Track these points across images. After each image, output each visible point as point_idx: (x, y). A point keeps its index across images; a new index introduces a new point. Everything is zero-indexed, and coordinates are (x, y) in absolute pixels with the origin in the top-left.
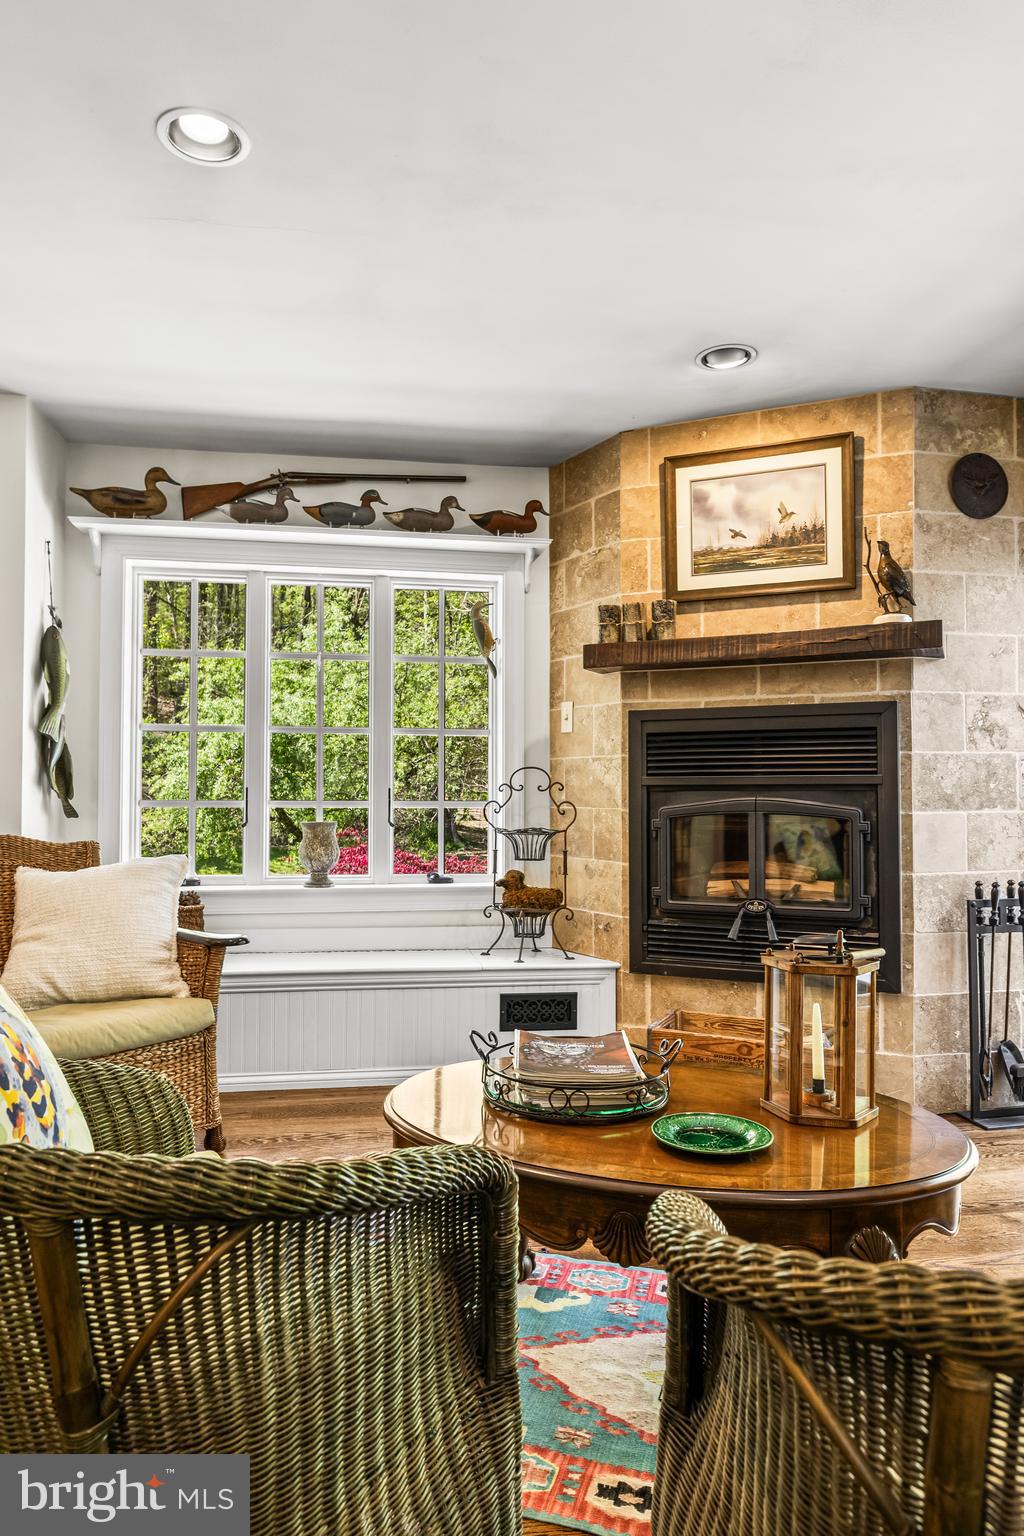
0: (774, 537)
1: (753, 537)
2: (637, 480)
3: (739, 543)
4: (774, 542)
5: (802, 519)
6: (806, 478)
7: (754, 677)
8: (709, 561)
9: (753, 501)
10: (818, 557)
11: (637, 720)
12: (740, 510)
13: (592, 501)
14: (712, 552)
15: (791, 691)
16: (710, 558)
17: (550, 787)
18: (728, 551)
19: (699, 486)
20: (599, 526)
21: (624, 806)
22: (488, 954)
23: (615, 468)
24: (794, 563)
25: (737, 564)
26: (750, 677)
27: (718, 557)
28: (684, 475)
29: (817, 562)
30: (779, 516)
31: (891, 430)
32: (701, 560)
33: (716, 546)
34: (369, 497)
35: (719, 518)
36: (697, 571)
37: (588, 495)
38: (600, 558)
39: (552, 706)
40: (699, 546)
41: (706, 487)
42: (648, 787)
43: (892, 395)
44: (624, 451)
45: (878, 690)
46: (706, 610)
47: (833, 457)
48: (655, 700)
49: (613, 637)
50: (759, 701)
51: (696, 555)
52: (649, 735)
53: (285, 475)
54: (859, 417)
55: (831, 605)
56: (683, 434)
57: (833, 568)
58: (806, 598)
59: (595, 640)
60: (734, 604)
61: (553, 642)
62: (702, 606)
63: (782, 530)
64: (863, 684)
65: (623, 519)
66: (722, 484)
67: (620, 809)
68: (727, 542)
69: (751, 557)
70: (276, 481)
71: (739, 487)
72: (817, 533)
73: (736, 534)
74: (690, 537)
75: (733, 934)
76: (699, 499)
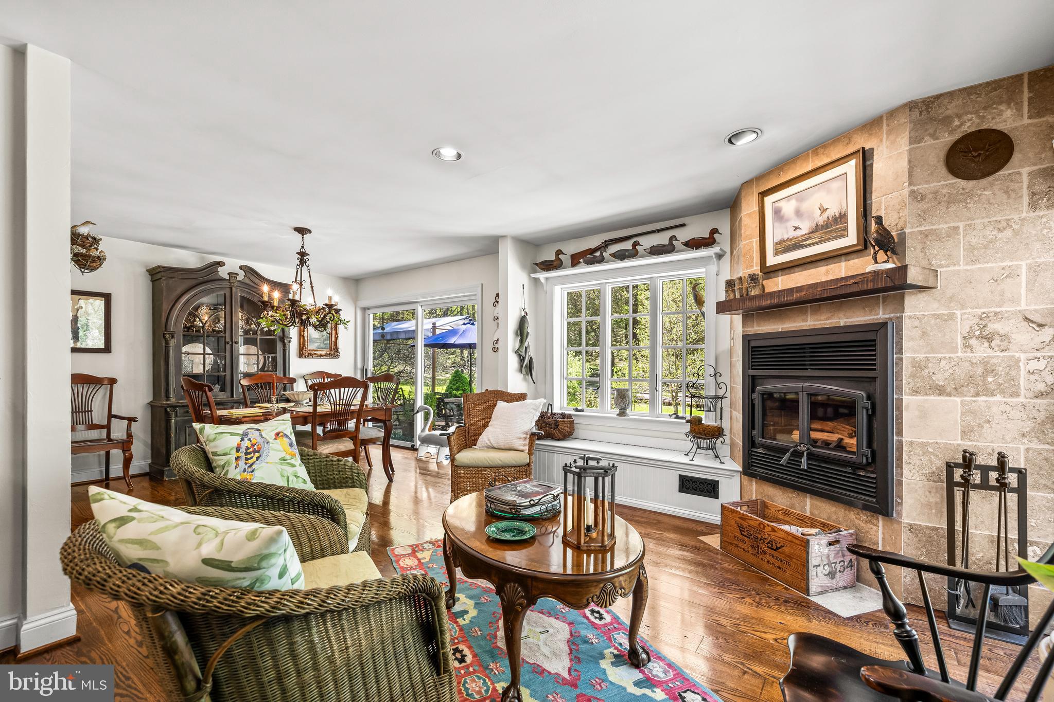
0: (817, 225)
1: (805, 227)
2: (749, 208)
3: (799, 233)
4: (817, 228)
5: (833, 211)
6: (835, 185)
7: (807, 312)
8: (784, 247)
9: (805, 206)
10: (843, 233)
11: (747, 339)
12: (798, 213)
13: (737, 222)
14: (784, 241)
15: (828, 319)
16: (783, 245)
17: (715, 375)
18: (792, 239)
19: (777, 205)
20: (738, 236)
21: (742, 386)
22: (687, 455)
23: (740, 205)
24: (829, 240)
25: (797, 246)
26: (803, 312)
27: (787, 243)
28: (769, 200)
29: (842, 236)
30: (819, 212)
31: (892, 137)
32: (778, 246)
33: (785, 237)
34: (636, 244)
35: (787, 220)
36: (776, 253)
37: (736, 220)
38: (739, 253)
39: (731, 332)
40: (776, 240)
41: (780, 204)
42: (753, 376)
43: (892, 114)
44: (744, 194)
45: (880, 315)
46: (782, 275)
47: (850, 167)
48: (757, 328)
49: (731, 296)
50: (809, 326)
51: (776, 244)
52: (752, 347)
53: (606, 241)
54: (871, 134)
55: (851, 262)
56: (771, 176)
57: (851, 239)
58: (836, 260)
60: (796, 269)
62: (780, 273)
63: (821, 220)
64: (871, 311)
65: (742, 232)
66: (788, 201)
68: (792, 234)
69: (804, 240)
70: (603, 245)
71: (797, 200)
72: (842, 217)
73: (796, 228)
74: (773, 235)
75: (784, 461)
76: (777, 212)
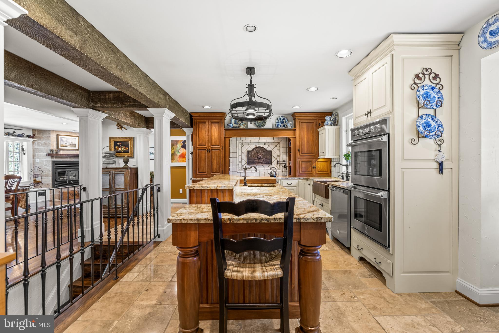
1: (68, 144)
2: (53, 136)
4: (70, 145)
5: (73, 143)
6: (74, 139)
8: (62, 146)
9: (68, 140)
10: (75, 147)
11: (53, 161)
12: (66, 141)
13: (44, 136)
15: (72, 159)
19: (61, 138)
20: (45, 139)
21: (51, 170)
23: (50, 133)
24: (72, 147)
25: (66, 146)
26: (68, 158)
28: (59, 136)
30: (71, 142)
33: (63, 144)
35: (64, 142)
37: (42, 135)
38: (45, 143)
39: (33, 159)
41: (63, 138)
42: (55, 168)
44: (51, 132)
47: (77, 138)
48: (55, 159)
49: (51, 153)
50: (69, 160)
51: (61, 145)
52: (55, 163)
55: (76, 152)
56: (60, 132)
57: (77, 148)
58: (73, 150)
59: (49, 153)
60: (66, 150)
61: (33, 151)
62: (62, 150)
63: (71, 144)
65: (51, 139)
67: (50, 171)
68: (65, 144)
69: (68, 146)
71: (66, 139)
72: (75, 145)
74: (60, 143)
75: (67, 183)
76: (61, 140)
